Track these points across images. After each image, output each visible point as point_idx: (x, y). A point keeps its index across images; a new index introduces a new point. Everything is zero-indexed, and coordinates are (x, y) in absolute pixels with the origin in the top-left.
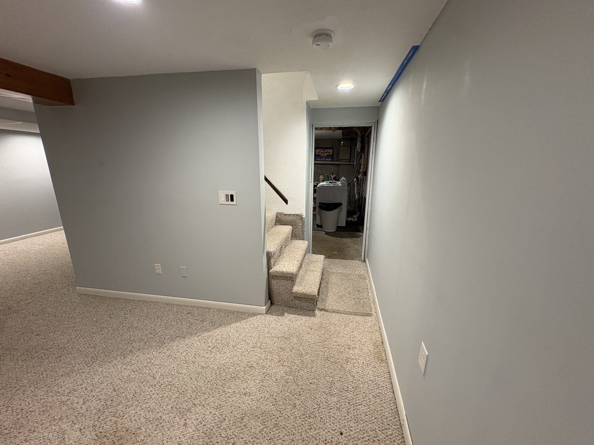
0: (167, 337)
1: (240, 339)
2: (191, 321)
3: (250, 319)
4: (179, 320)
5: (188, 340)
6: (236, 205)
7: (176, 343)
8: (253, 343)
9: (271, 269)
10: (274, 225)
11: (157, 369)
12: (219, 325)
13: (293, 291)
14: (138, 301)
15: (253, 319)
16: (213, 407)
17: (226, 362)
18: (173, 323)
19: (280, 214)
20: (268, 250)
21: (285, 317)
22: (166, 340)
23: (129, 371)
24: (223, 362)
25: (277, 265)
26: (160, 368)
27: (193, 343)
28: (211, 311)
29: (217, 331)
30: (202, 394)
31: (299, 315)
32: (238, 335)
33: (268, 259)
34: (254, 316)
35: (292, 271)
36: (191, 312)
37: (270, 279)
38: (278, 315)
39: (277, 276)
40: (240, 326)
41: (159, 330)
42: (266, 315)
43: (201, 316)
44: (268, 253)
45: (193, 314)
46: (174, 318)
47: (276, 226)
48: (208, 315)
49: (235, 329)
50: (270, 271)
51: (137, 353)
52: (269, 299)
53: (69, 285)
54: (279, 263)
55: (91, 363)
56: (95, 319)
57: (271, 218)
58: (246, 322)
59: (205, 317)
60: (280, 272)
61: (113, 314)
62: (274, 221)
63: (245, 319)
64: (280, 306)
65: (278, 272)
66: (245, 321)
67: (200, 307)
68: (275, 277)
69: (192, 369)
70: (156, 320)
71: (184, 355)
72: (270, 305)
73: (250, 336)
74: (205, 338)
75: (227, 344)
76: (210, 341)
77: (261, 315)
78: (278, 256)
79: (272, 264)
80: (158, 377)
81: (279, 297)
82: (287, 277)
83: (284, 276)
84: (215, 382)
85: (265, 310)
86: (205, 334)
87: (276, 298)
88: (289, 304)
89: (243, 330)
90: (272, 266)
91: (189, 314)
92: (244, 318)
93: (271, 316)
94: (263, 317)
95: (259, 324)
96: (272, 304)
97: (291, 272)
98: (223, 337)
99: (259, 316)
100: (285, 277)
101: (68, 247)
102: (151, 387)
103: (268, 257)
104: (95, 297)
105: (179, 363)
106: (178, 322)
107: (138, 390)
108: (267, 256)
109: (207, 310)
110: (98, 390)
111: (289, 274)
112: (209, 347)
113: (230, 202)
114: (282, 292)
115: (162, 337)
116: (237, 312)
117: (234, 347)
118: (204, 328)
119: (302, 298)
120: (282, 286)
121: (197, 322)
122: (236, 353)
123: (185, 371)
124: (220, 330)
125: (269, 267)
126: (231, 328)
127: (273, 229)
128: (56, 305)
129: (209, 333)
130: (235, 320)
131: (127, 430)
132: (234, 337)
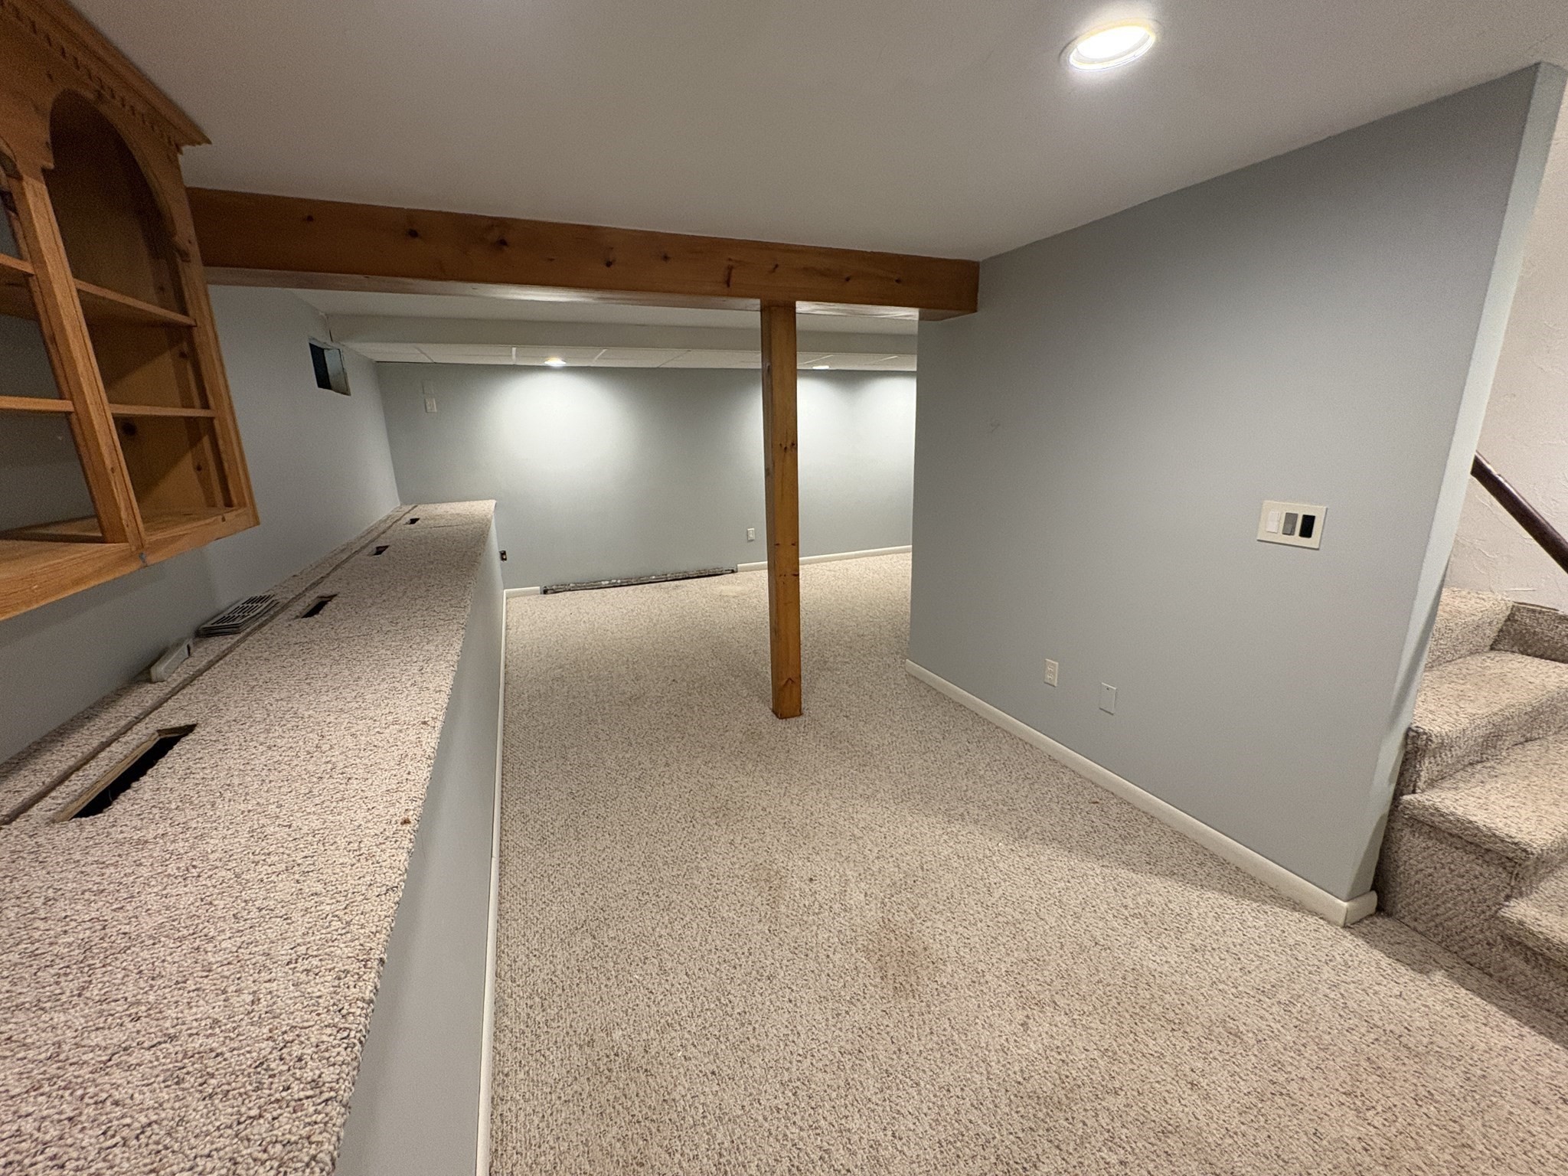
0: (1033, 829)
1: (1222, 943)
2: (1097, 823)
3: (1278, 910)
4: (1069, 807)
5: (1076, 861)
6: (1318, 549)
7: (1048, 852)
8: (1263, 980)
9: (1414, 792)
10: (1487, 648)
11: (998, 880)
12: (1167, 873)
13: (1505, 912)
14: (997, 728)
15: (1288, 919)
16: (1096, 1044)
17: (1159, 970)
18: (1054, 806)
19: (1534, 611)
20: (1418, 724)
21: (1429, 981)
22: (1030, 832)
23: (950, 850)
24: (1152, 966)
25: (1449, 789)
26: (1005, 881)
27: (1085, 874)
28: (1155, 825)
29: (1158, 884)
30: (1077, 996)
31: (1512, 1013)
32: (1218, 927)
33: (1407, 753)
34: (1294, 909)
35: (1522, 837)
36: (1101, 802)
37: (1398, 825)
38: (1397, 960)
39: (1433, 827)
40: (1234, 911)
41: (1022, 806)
42: (1341, 930)
43: (1124, 825)
44: (1412, 734)
45: (1105, 809)
46: (1057, 797)
47: (1492, 654)
48: (1145, 832)
49: (1213, 908)
50: (1407, 798)
51: (972, 827)
52: (1374, 888)
53: (897, 653)
54: (1461, 785)
55: (900, 800)
56: (920, 728)
57: (1476, 619)
58: (1258, 911)
59: (1133, 832)
60: (1451, 818)
61: (949, 732)
62: (1491, 633)
63: (1256, 901)
64: (1418, 937)
65: (1442, 815)
66: (1255, 905)
67: (1129, 804)
68: (1426, 829)
69: (1068, 928)
70: (1020, 781)
71: (1059, 886)
72: (1372, 910)
73: (1260, 954)
74: (1120, 879)
75: (1176, 929)
76: (1130, 894)
77: (1322, 922)
78: (1466, 761)
79: (1423, 779)
80: (996, 895)
81: (1425, 904)
82: (1488, 850)
83: (1470, 839)
84: (1117, 994)
85: (1344, 912)
86: (1124, 873)
87: (1403, 898)
88: (1470, 951)
89: (1239, 926)
90: (1420, 784)
91: (1095, 805)
92: (1253, 896)
93: (1366, 947)
94: (1327, 931)
95: (1308, 942)
96: (1381, 909)
97: (1516, 840)
98: (1171, 906)
99: (1311, 920)
100: (1477, 846)
101: (910, 584)
102: (979, 904)
103: (1410, 747)
104: (930, 688)
105: (1044, 896)
106: (1064, 809)
107: (957, 895)
108: (1405, 744)
109: (1145, 819)
110: (900, 851)
111: (1503, 841)
112: (1126, 907)
113: (1297, 539)
114: (1444, 893)
115: (1024, 821)
116: (1234, 868)
117: (1196, 951)
118: (1124, 858)
119: (1548, 960)
120: (1452, 871)
121: (1110, 833)
122: (1197, 969)
123: (1052, 921)
124: (1166, 885)
125: (1404, 781)
126: (1202, 898)
127: (1474, 662)
128: (874, 679)
129: (1134, 876)
130: (1222, 886)
131: (925, 949)
132: (1203, 927)
